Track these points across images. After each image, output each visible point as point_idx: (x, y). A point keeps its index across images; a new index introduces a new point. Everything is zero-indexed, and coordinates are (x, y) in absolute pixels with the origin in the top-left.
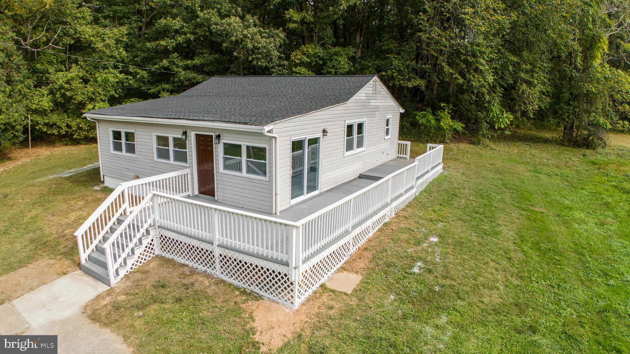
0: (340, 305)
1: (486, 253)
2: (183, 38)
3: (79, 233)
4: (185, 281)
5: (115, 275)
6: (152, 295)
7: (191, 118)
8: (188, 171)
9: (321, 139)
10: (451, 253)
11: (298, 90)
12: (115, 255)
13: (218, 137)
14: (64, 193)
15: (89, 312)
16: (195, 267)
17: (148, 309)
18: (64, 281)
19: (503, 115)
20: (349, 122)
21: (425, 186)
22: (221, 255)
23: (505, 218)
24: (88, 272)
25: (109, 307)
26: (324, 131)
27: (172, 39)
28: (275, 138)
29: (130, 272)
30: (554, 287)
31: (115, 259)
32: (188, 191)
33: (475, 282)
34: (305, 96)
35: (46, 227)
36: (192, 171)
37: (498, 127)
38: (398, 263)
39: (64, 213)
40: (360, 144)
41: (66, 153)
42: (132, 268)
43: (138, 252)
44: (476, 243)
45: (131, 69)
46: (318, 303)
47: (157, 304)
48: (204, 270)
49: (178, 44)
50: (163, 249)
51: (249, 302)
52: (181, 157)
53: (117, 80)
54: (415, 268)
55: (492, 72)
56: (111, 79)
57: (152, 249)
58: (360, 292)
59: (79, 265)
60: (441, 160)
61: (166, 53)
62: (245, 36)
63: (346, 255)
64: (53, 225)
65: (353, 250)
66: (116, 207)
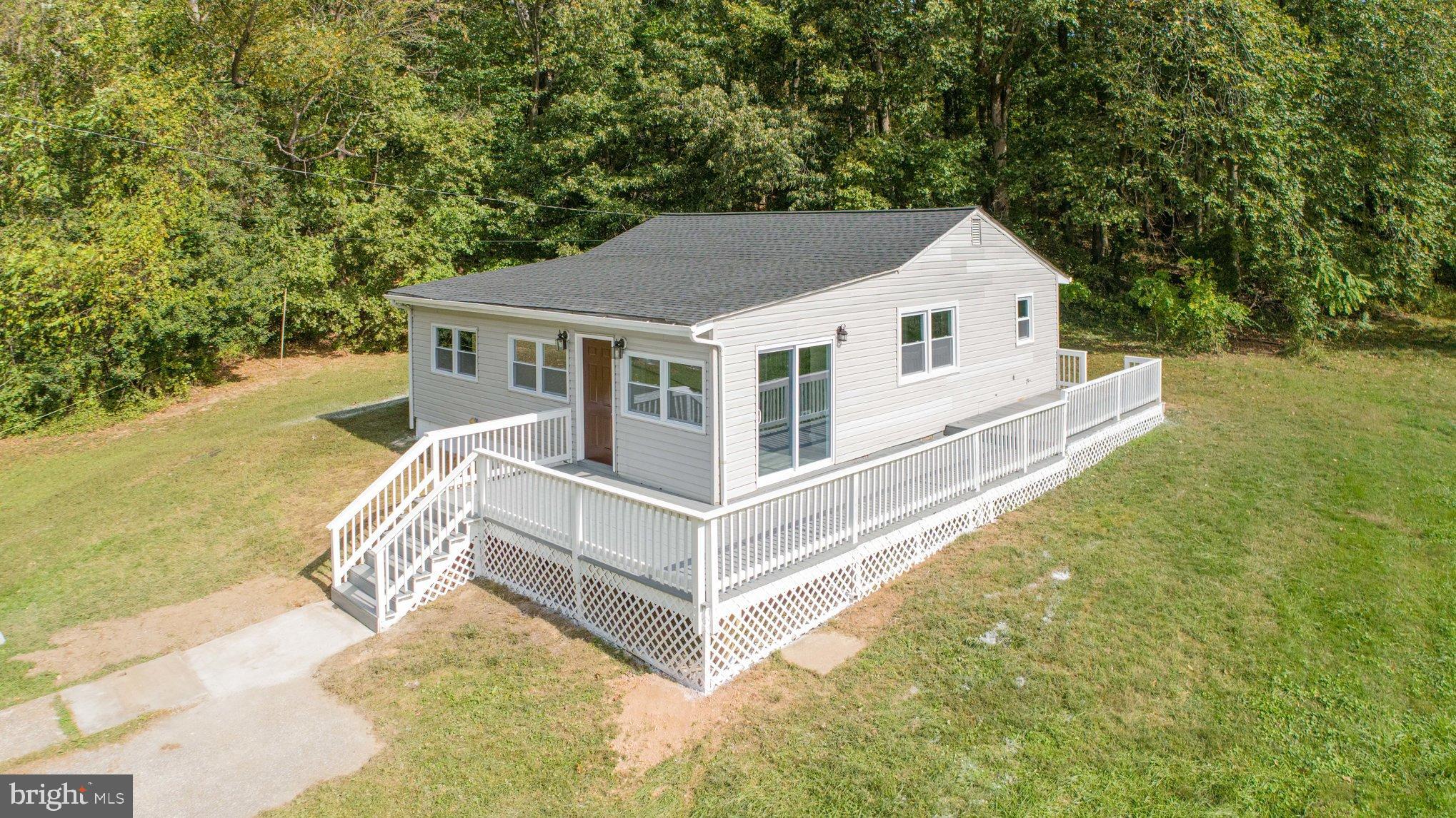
0: (798, 695)
1: (1175, 612)
2: (609, 133)
3: (337, 525)
4: (513, 629)
5: (388, 610)
6: (446, 650)
7: (573, 307)
8: (566, 412)
9: (834, 349)
10: (1088, 606)
11: (811, 244)
12: (392, 568)
13: (620, 345)
14: (332, 452)
15: (325, 676)
16: (541, 603)
17: (432, 675)
18: (296, 618)
19: (1344, 281)
20: (911, 310)
21: (1101, 455)
22: (584, 579)
23: (1269, 536)
24: (342, 604)
25: (363, 669)
26: (841, 332)
27: (588, 135)
28: (718, 348)
29: (420, 608)
30: (1325, 705)
31: (392, 578)
32: (565, 452)
33: (1116, 675)
34: (821, 257)
35: (282, 516)
36: (573, 412)
37: (1336, 310)
38: (954, 623)
39: (323, 491)
40: (943, 357)
41: (355, 370)
42: (424, 600)
43: (438, 568)
44: (1158, 590)
45: (502, 195)
46: (754, 687)
47: (452, 668)
48: (556, 609)
49: (600, 145)
50: (490, 565)
51: (623, 676)
52: (556, 383)
53: (475, 219)
54: (987, 634)
55: (1301, 183)
56: (461, 216)
57: (470, 564)
58: (847, 675)
59: (328, 590)
60: (1159, 395)
61: (572, 164)
62: (730, 127)
63: (843, 596)
64: (296, 513)
65: (863, 588)
66: (414, 477)
